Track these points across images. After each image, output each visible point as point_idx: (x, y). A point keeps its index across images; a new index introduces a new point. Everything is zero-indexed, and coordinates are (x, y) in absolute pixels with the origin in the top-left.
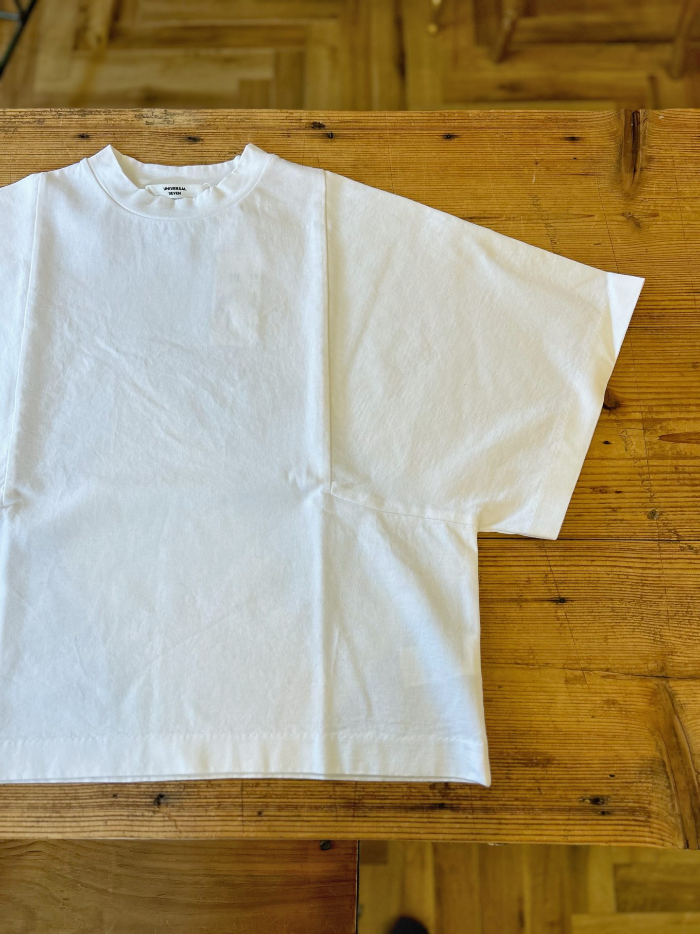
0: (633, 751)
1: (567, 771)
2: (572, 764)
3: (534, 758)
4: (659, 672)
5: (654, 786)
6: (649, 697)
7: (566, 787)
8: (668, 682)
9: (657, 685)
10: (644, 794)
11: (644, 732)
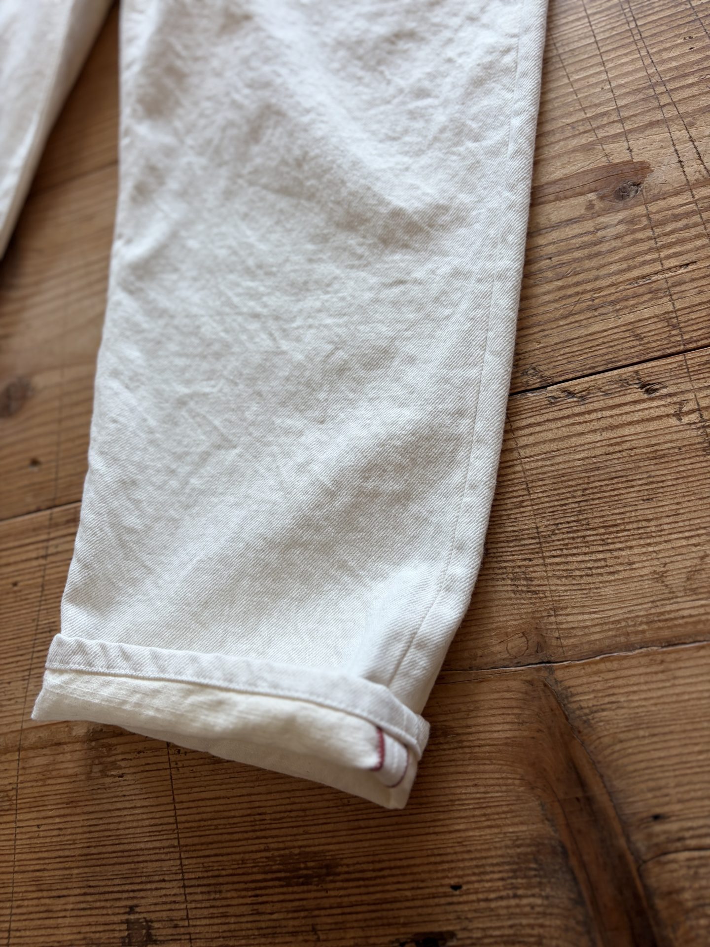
0: (496, 830)
1: (366, 886)
2: (374, 870)
3: (302, 866)
4: (531, 654)
5: (546, 902)
6: (516, 711)
7: (365, 920)
8: (551, 671)
9: (531, 683)
10: (524, 921)
11: (514, 785)
